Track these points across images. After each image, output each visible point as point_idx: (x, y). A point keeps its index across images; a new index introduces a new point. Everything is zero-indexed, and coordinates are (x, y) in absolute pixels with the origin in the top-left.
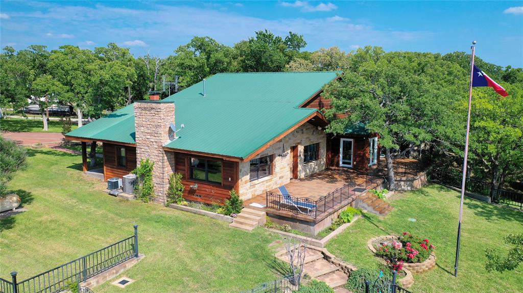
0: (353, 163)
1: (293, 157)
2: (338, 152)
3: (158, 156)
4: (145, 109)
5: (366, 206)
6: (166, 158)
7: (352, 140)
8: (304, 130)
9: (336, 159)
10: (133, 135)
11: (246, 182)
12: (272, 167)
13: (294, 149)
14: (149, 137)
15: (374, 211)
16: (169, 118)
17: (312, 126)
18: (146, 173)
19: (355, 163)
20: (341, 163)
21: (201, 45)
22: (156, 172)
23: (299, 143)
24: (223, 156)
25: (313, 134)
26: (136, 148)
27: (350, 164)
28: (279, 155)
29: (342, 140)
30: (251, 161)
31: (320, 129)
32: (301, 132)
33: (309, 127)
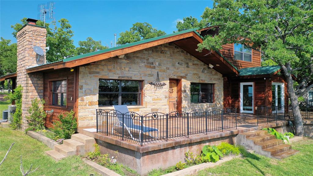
0: (254, 108)
1: (177, 92)
2: (238, 97)
6: (30, 82)
7: (251, 84)
8: (190, 64)
9: (236, 105)
11: (91, 104)
12: (142, 97)
14: (22, 63)
17: (203, 63)
19: (256, 108)
20: (242, 108)
22: (23, 98)
23: (185, 77)
25: (203, 72)
26: (17, 76)
27: (251, 110)
28: (151, 84)
29: (242, 85)
30: (100, 79)
31: (211, 66)
32: (184, 66)
33: (196, 62)
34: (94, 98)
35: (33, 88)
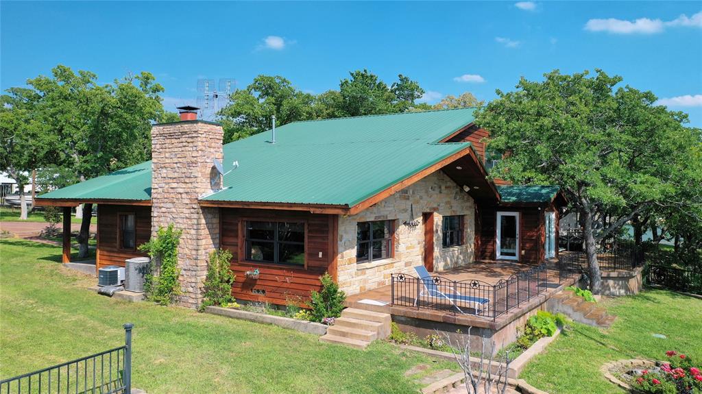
0: (520, 252)
1: (425, 234)
2: (493, 235)
3: (189, 218)
4: (171, 135)
5: (570, 311)
6: (203, 221)
7: (516, 214)
8: (443, 188)
9: (490, 247)
10: (149, 191)
11: (350, 262)
12: (393, 244)
13: (427, 217)
14: (174, 185)
15: (585, 320)
16: (212, 150)
17: (455, 184)
18: (168, 250)
19: (523, 252)
20: (498, 254)
21: (267, 88)
22: (184, 248)
23: (436, 209)
24: (309, 205)
25: (455, 198)
26: (151, 207)
27: (514, 255)
28: (405, 224)
29: (499, 215)
30: (359, 224)
31: (467, 189)
32: (437, 190)
33: (449, 184)
34: (353, 253)
35: (207, 231)
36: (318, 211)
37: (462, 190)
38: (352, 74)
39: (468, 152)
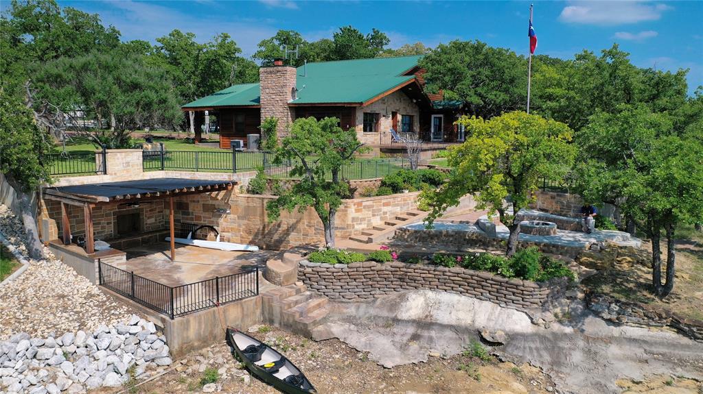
1: (393, 123)
3: (283, 113)
4: (271, 72)
6: (290, 113)
7: (442, 116)
9: (428, 133)
10: (258, 100)
11: (360, 130)
12: (378, 126)
13: (394, 114)
14: (274, 97)
16: (292, 79)
17: (408, 98)
18: (270, 130)
20: (432, 138)
22: (280, 127)
23: (398, 111)
25: (408, 105)
26: (259, 109)
28: (384, 116)
29: (433, 116)
30: (364, 113)
31: (415, 101)
32: (399, 101)
33: (405, 97)
34: (361, 126)
35: (291, 119)
36: (349, 105)
37: (412, 101)
38: (341, 29)
39: (414, 80)
